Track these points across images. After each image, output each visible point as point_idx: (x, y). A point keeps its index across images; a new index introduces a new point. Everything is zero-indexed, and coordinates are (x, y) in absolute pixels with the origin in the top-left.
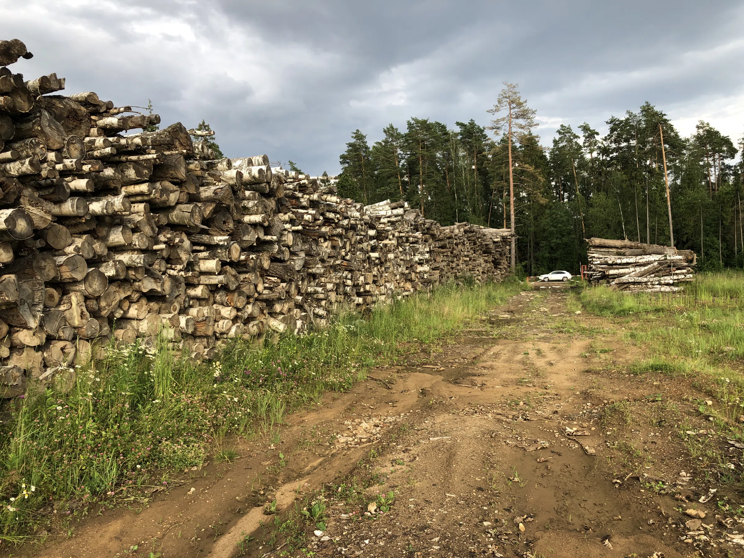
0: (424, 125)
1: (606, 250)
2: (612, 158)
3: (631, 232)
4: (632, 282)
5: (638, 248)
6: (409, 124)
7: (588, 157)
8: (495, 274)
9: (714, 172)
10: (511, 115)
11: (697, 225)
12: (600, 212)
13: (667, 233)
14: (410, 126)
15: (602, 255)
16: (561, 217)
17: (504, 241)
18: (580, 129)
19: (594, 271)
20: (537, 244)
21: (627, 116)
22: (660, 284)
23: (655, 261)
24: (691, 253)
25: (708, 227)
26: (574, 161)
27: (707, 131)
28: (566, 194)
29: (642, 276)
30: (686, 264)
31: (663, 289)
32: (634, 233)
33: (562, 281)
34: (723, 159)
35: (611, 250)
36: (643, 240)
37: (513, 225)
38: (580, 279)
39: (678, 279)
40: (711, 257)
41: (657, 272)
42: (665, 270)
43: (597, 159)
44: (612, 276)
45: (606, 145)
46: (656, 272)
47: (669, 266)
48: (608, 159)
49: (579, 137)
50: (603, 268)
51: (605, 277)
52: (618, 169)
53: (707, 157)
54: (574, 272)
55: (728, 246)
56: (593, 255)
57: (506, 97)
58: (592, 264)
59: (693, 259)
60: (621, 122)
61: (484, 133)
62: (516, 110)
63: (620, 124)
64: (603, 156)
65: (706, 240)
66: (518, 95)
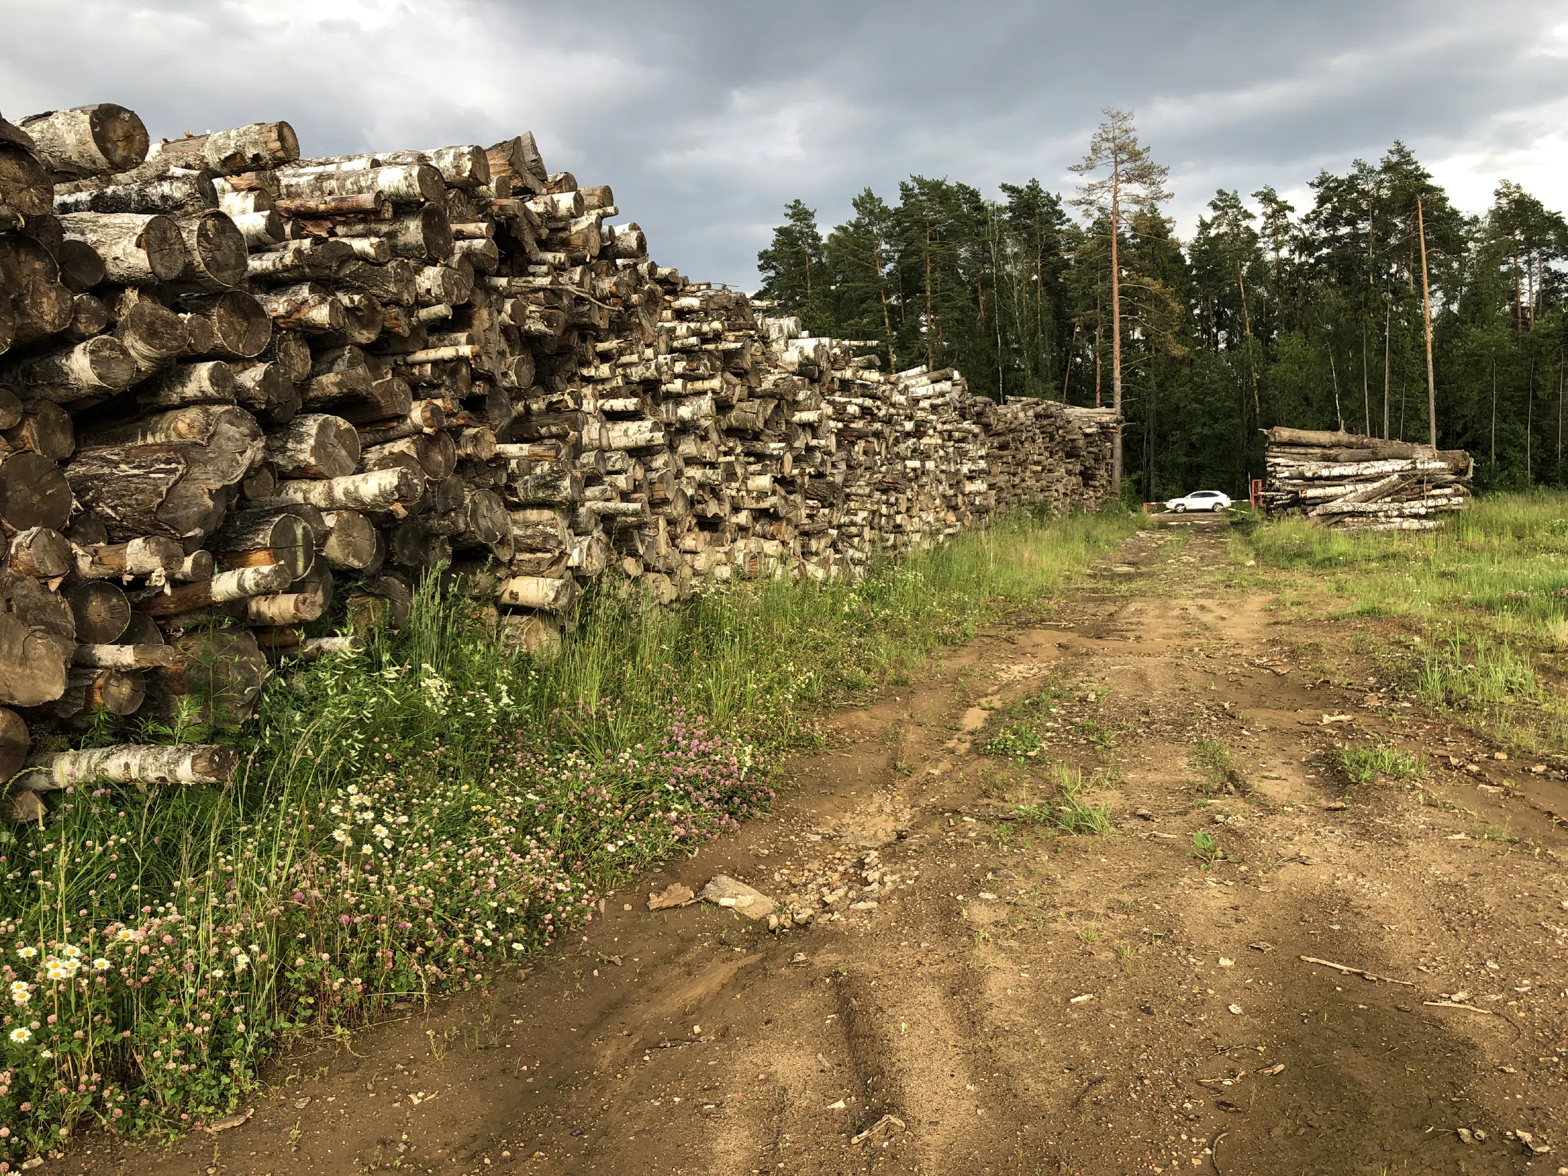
0: (937, 192)
1: (1302, 451)
2: (1319, 260)
3: (1352, 413)
4: (1348, 512)
5: (1363, 446)
6: (904, 188)
7: (1270, 256)
8: (1086, 496)
9: (1528, 288)
10: (1117, 175)
11: (1484, 401)
12: (1292, 372)
13: (1424, 417)
14: (906, 192)
15: (1294, 460)
16: (1212, 382)
17: (1103, 433)
18: (1257, 199)
19: (1278, 490)
20: (1162, 437)
21: (1355, 171)
22: (1401, 515)
23: (1394, 471)
24: (1464, 456)
25: (1507, 404)
26: (1242, 266)
27: (1516, 202)
28: (1222, 335)
29: (1368, 499)
30: (1452, 477)
31: (1406, 525)
32: (1358, 415)
33: (1212, 510)
34: (1546, 260)
35: (1311, 451)
36: (1377, 432)
37: (1118, 400)
38: (1249, 506)
39: (1436, 507)
40: (1511, 463)
41: (1397, 492)
42: (1412, 490)
43: (1289, 261)
44: (1312, 501)
45: (1307, 233)
46: (1395, 493)
47: (1420, 482)
48: (1312, 261)
49: (1254, 217)
50: (1294, 485)
51: (1299, 503)
52: (1330, 284)
53: (1515, 257)
54: (1238, 493)
55: (1544, 440)
56: (1277, 461)
57: (1108, 140)
58: (1275, 477)
59: (1467, 467)
60: (1341, 183)
61: (1058, 208)
62: (1128, 165)
63: (1337, 187)
64: (1300, 256)
65: (1502, 430)
66: (1132, 135)
